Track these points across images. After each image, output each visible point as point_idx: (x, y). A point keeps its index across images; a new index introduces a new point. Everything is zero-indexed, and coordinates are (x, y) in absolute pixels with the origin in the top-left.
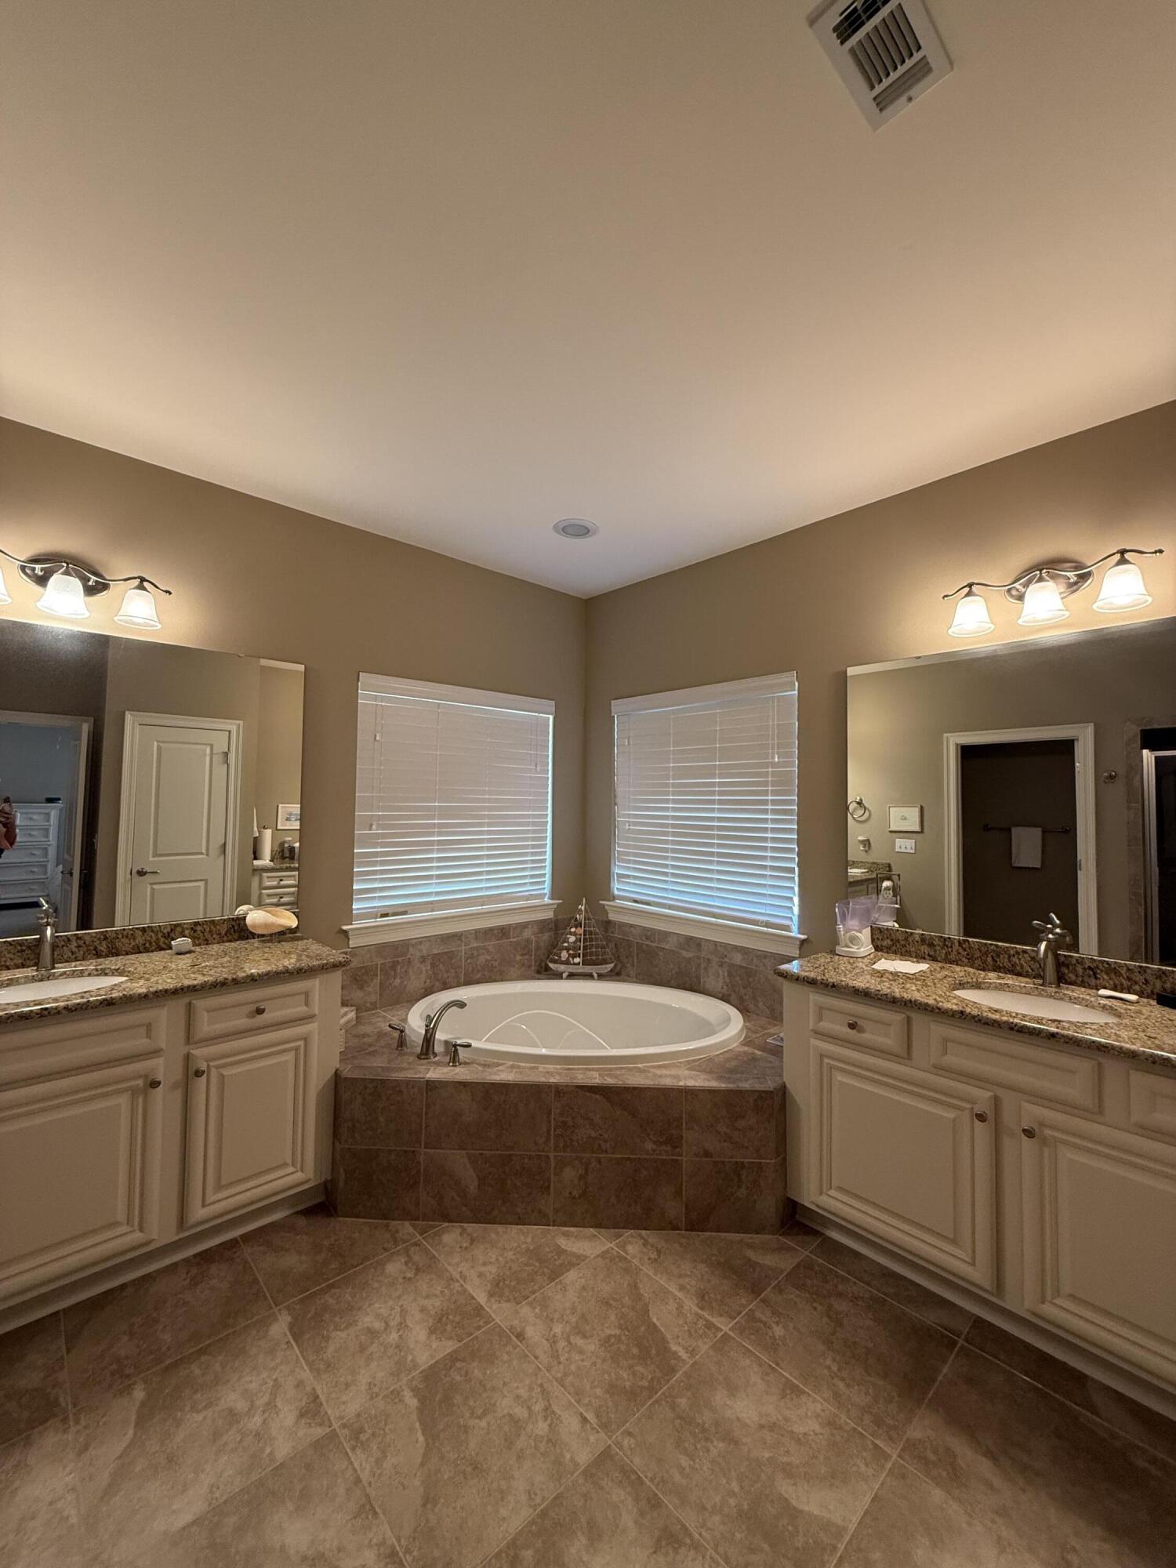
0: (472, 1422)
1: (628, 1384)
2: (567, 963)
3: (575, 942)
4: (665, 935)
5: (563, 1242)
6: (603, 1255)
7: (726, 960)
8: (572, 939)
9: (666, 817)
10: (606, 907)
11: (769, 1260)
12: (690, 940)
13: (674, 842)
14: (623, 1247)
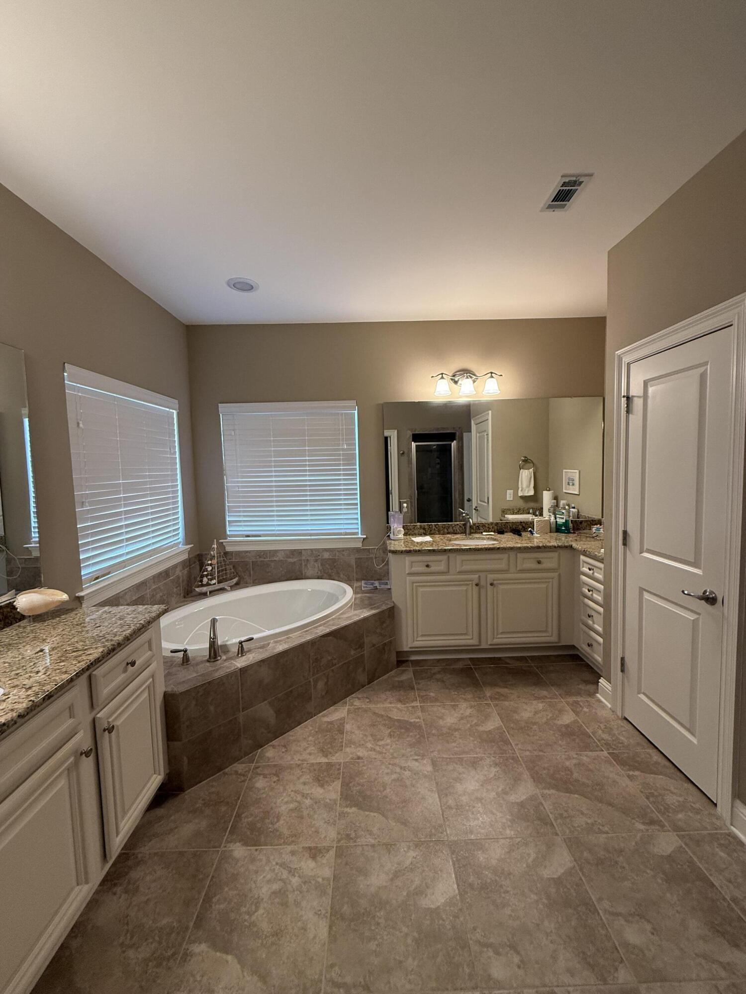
0: (384, 794)
1: (414, 740)
2: (208, 584)
3: (211, 570)
4: (276, 552)
5: (326, 719)
6: (349, 712)
7: (320, 557)
8: (210, 568)
9: (271, 481)
10: (224, 544)
11: (404, 677)
12: (293, 552)
13: (277, 496)
14: (352, 705)
